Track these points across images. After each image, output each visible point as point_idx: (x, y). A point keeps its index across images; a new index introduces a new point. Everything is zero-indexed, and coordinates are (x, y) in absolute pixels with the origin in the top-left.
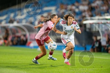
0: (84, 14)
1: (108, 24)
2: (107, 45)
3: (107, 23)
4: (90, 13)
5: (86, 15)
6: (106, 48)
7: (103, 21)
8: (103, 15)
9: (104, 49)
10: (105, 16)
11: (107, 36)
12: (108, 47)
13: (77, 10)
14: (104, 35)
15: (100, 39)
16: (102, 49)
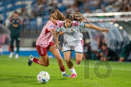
0: (68, 10)
1: (99, 24)
2: (99, 50)
3: (99, 22)
4: (77, 9)
5: (71, 11)
6: (97, 55)
7: (93, 20)
8: (93, 12)
9: (95, 55)
10: (96, 13)
11: (99, 39)
12: (100, 53)
13: (60, 5)
14: (95, 38)
15: (90, 43)
16: (93, 55)
